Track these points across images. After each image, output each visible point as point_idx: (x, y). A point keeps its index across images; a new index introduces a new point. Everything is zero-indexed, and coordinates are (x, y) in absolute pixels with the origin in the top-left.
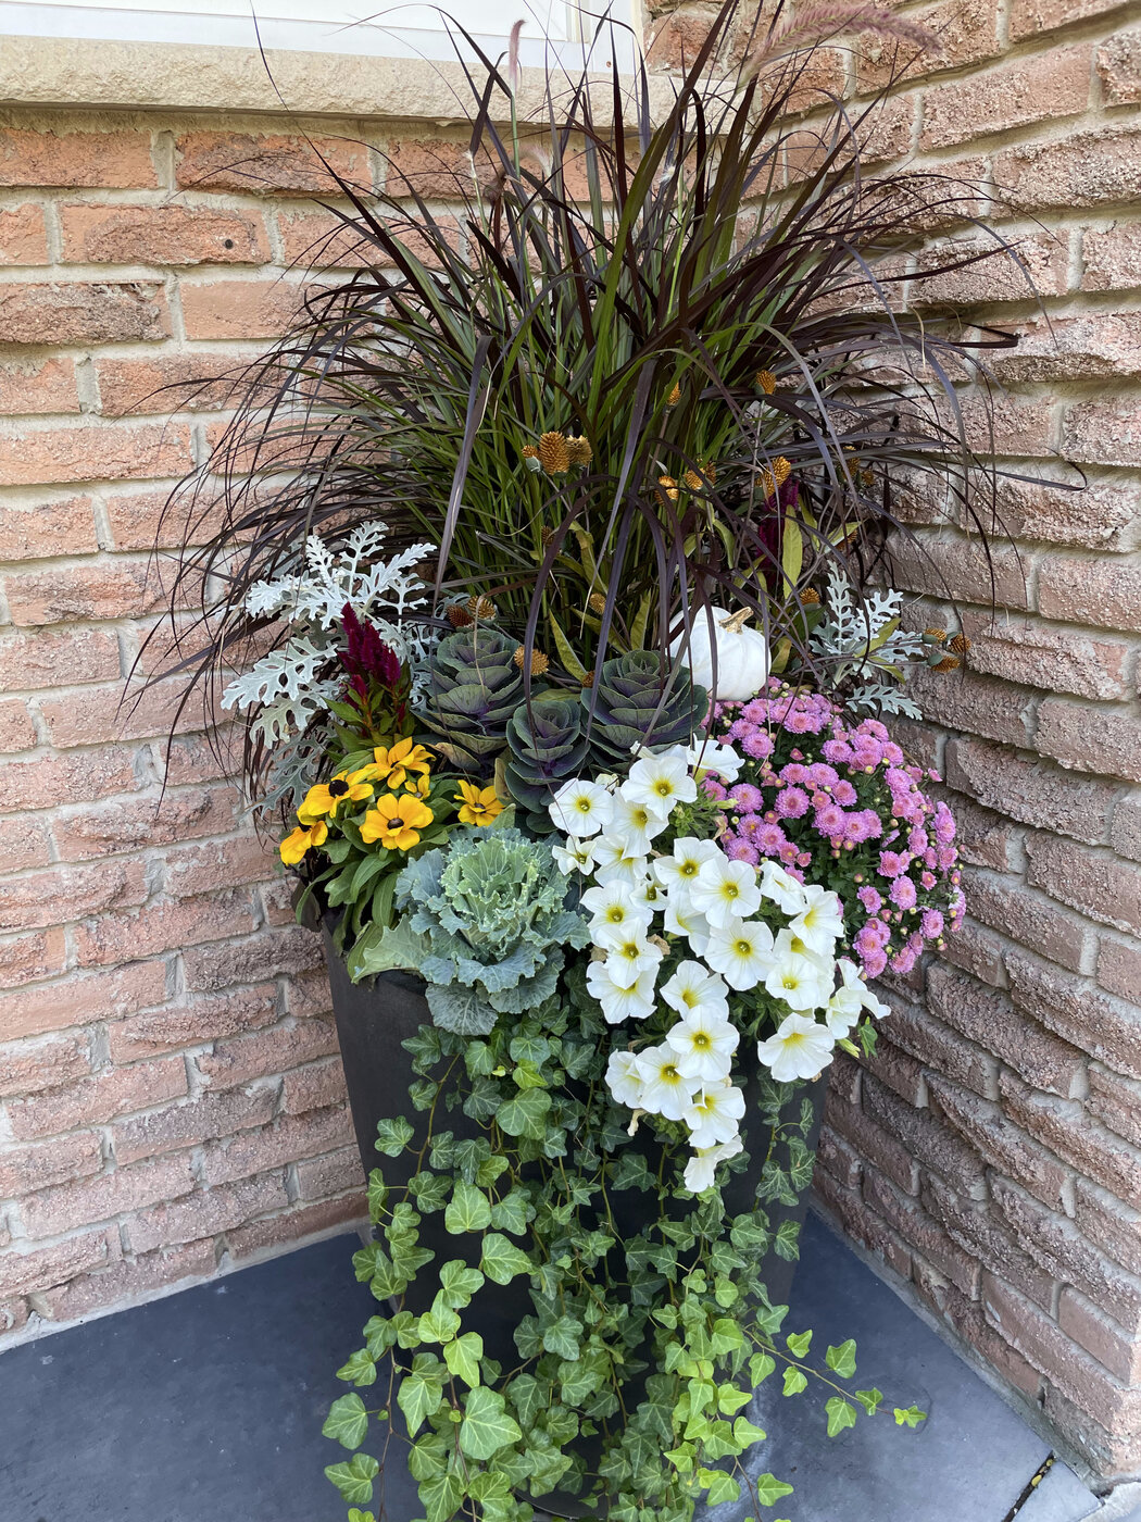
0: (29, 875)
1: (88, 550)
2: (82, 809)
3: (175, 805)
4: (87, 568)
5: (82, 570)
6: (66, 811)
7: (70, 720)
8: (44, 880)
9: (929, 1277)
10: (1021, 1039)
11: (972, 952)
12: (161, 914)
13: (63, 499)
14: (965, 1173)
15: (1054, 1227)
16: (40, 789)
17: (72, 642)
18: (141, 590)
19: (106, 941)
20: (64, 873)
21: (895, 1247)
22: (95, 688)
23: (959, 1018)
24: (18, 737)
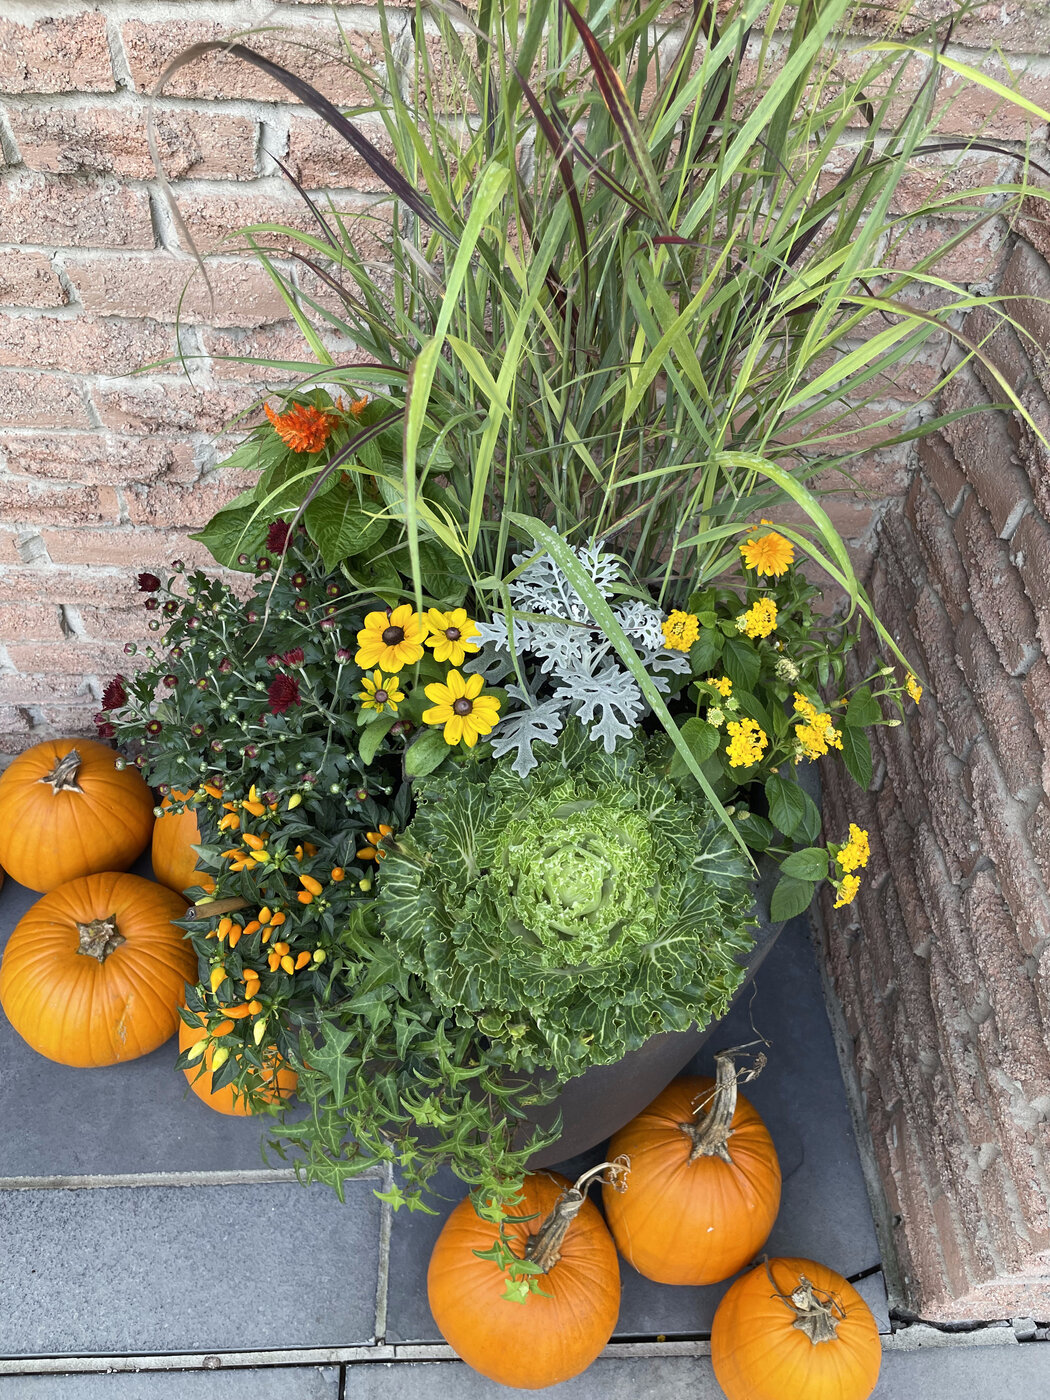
0: (73, 433)
1: (103, 87)
2: (121, 383)
3: (222, 399)
4: (104, 110)
5: (98, 113)
6: (103, 382)
7: (98, 288)
8: (88, 442)
9: (866, 1058)
10: (1022, 1015)
11: (1020, 907)
12: (216, 492)
13: (70, 12)
14: (924, 1038)
15: (963, 1157)
16: (74, 353)
17: (97, 195)
18: (169, 151)
19: (157, 507)
20: (109, 439)
21: (853, 1012)
22: (127, 255)
23: (980, 940)
24: (46, 294)
